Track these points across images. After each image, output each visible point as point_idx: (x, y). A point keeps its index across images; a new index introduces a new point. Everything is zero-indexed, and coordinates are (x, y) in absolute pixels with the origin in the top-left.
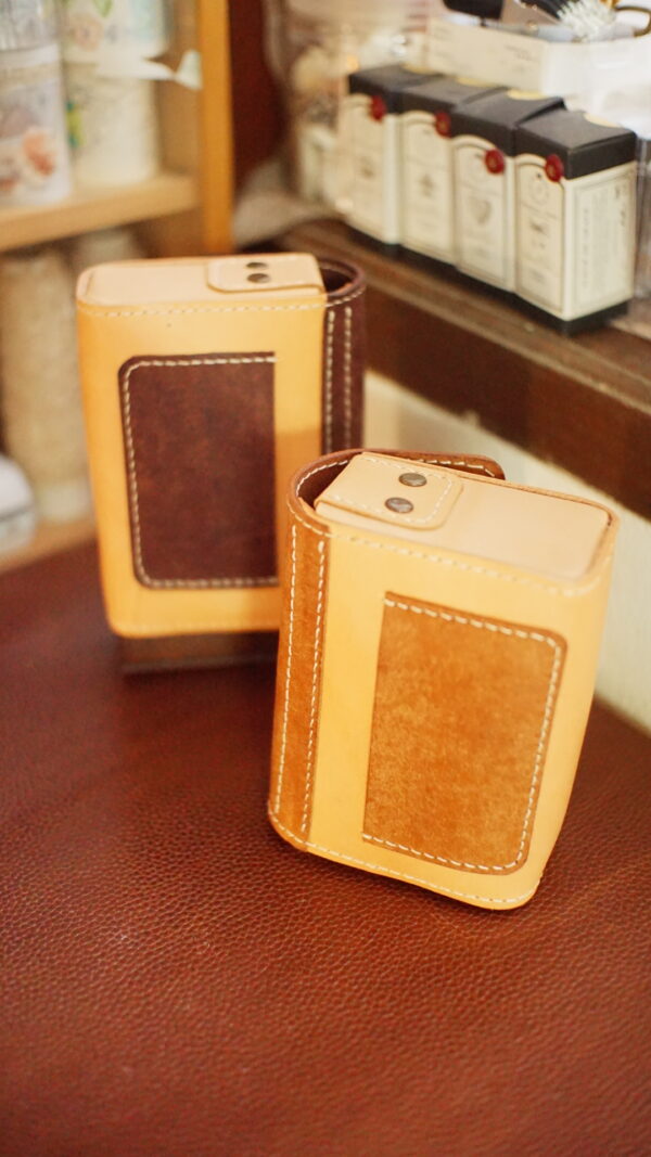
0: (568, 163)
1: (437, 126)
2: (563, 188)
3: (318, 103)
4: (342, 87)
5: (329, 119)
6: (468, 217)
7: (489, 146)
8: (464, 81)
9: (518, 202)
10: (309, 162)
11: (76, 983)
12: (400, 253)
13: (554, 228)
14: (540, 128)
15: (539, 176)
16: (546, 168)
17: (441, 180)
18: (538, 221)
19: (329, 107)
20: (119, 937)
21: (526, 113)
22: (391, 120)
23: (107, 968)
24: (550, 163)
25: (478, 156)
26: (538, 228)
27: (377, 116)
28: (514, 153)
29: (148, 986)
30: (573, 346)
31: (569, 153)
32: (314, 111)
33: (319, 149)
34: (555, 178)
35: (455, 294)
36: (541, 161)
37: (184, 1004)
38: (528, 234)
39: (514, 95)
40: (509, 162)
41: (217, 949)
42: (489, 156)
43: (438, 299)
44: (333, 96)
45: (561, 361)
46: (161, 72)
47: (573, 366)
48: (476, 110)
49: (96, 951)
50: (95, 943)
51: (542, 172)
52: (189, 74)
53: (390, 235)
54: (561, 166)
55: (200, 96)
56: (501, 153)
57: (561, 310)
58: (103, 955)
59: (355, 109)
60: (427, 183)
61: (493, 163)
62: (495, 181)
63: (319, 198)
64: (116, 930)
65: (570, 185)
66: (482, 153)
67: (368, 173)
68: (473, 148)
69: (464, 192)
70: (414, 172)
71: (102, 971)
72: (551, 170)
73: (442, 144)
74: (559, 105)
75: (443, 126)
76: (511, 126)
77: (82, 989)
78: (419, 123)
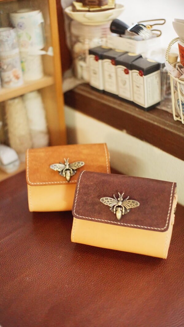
0: (144, 72)
1: (112, 62)
2: (143, 78)
3: (80, 56)
4: (87, 52)
5: (84, 59)
6: (121, 84)
7: (125, 68)
8: (117, 51)
9: (133, 81)
10: (79, 70)
11: (52, 268)
12: (104, 92)
13: (142, 87)
14: (137, 63)
15: (137, 75)
16: (139, 73)
17: (113, 75)
18: (138, 85)
19: (83, 56)
20: (60, 257)
21: (133, 59)
22: (100, 61)
23: (58, 264)
24: (140, 72)
25: (122, 70)
26: (138, 87)
27: (97, 60)
28: (131, 69)
29: (68, 267)
30: (148, 114)
31: (145, 70)
32: (80, 58)
33: (81, 67)
34: (141, 75)
35: (118, 102)
36: (138, 72)
37: (77, 270)
38: (135, 88)
39: (130, 54)
40: (130, 71)
41: (82, 258)
42: (125, 70)
43: (115, 103)
44: (84, 54)
45: (145, 117)
46: (43, 53)
47: (148, 118)
48: (121, 59)
49: (55, 260)
50: (54, 259)
51: (138, 74)
52: (50, 52)
53: (101, 88)
54: (143, 73)
55: (53, 57)
56: (128, 69)
57: (145, 105)
58: (57, 261)
59: (91, 58)
60: (110, 76)
61: (126, 72)
62: (127, 76)
63: (82, 78)
64: (59, 256)
65: (145, 77)
66: (123, 70)
67: (95, 73)
68: (121, 69)
69: (119, 79)
70: (107, 74)
71: (57, 265)
72: (140, 74)
73: (113, 67)
74: (141, 57)
75: (113, 63)
76: (130, 63)
77: (53, 269)
78: (107, 62)
